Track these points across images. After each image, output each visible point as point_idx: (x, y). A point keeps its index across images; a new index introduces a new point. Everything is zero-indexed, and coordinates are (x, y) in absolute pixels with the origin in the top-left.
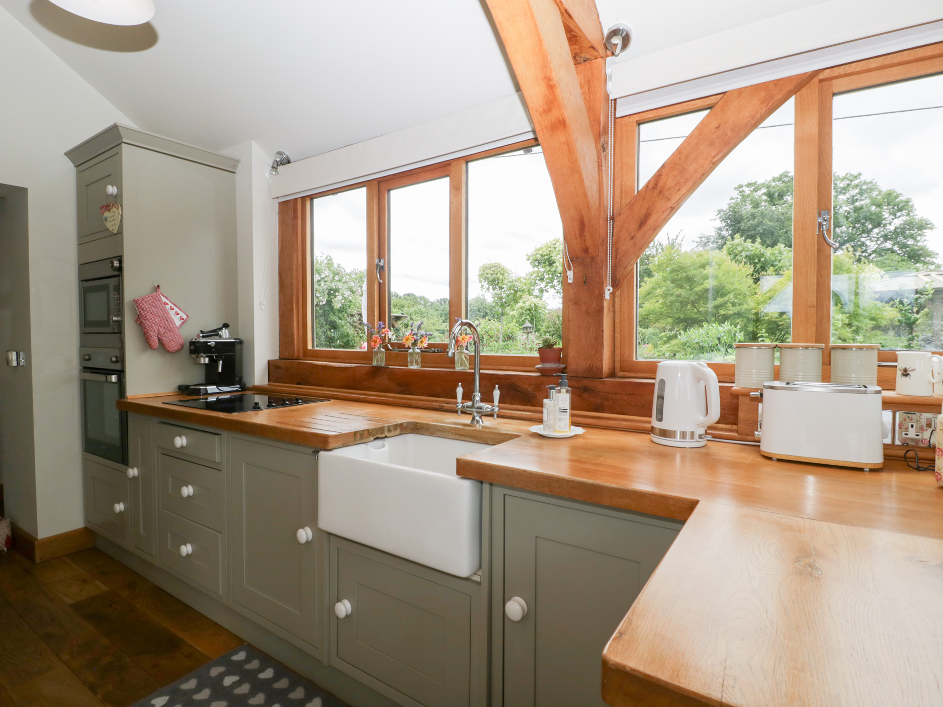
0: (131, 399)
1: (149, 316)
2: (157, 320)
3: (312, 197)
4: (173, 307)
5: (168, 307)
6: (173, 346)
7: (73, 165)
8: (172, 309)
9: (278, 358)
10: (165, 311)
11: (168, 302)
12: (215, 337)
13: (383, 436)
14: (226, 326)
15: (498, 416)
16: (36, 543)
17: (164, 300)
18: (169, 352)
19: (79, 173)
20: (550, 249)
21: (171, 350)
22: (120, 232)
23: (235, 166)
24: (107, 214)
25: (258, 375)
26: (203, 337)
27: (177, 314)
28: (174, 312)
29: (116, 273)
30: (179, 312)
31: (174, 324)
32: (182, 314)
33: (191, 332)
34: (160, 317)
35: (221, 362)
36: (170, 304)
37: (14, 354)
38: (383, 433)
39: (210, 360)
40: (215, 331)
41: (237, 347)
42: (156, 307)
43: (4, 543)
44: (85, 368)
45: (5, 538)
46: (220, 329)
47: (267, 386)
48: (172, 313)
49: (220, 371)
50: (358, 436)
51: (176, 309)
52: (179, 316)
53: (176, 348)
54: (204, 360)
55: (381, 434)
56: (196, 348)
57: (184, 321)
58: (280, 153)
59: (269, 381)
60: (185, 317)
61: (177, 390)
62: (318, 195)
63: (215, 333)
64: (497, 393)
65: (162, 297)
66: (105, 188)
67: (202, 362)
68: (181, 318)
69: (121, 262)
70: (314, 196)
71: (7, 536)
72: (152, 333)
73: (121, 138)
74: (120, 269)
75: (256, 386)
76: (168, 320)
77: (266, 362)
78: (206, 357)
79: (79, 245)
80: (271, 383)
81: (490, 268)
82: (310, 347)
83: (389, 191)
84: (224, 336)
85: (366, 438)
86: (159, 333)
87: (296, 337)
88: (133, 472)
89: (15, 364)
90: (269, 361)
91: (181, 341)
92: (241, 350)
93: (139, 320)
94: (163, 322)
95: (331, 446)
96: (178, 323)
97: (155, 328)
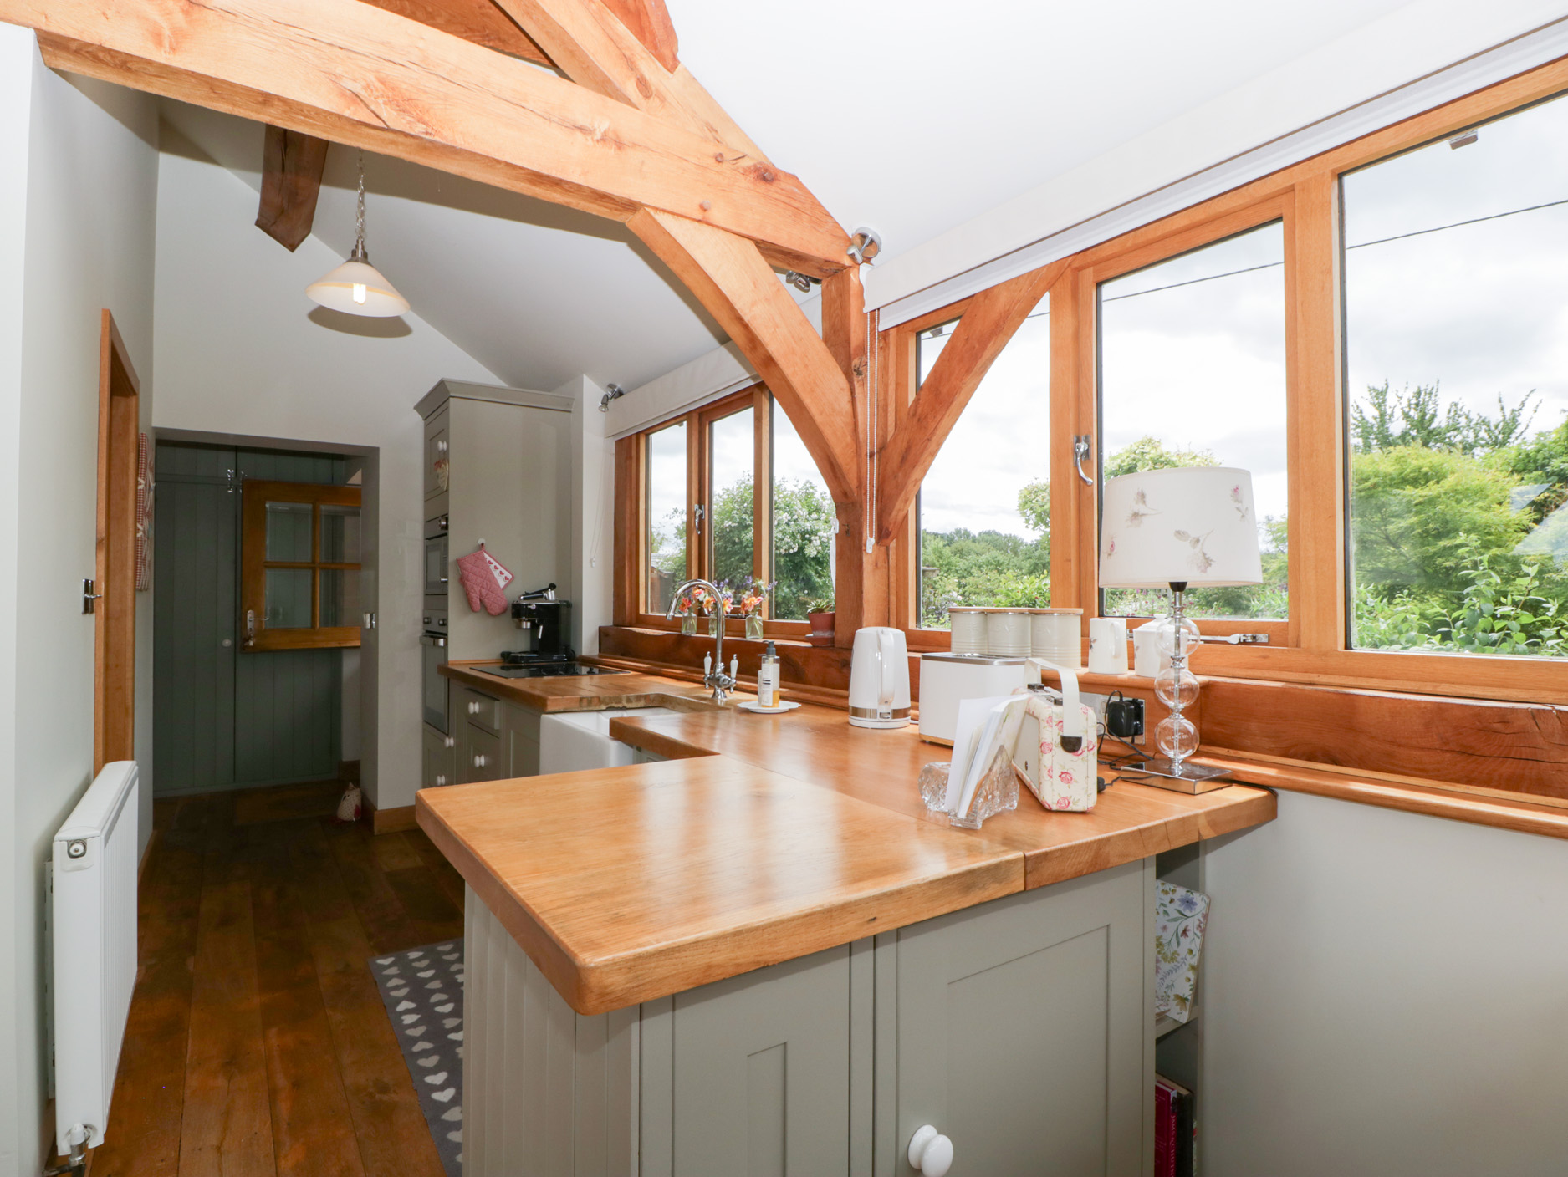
0: (453, 664)
1: (471, 576)
2: (479, 580)
3: (647, 433)
4: (498, 566)
5: (492, 566)
6: (496, 609)
7: (421, 418)
8: (496, 568)
9: (611, 624)
10: (488, 571)
11: (492, 561)
12: (540, 599)
13: (620, 705)
14: (552, 587)
15: (735, 689)
16: (375, 813)
17: (489, 558)
18: (491, 615)
19: (426, 426)
20: (1133, 456)
21: (493, 613)
22: (447, 490)
23: (569, 405)
24: (439, 471)
25: (588, 644)
26: (525, 599)
27: (501, 573)
28: (498, 571)
29: (444, 532)
30: (504, 571)
31: (497, 584)
32: (507, 574)
33: (515, 593)
34: (482, 577)
35: (541, 627)
36: (495, 563)
37: (368, 615)
38: (620, 702)
39: (531, 625)
40: (540, 592)
41: (563, 611)
42: (478, 567)
43: (353, 812)
44: (427, 632)
45: (354, 808)
46: (546, 590)
47: (597, 658)
48: (496, 573)
49: (540, 637)
50: (585, 703)
51: (501, 569)
52: (504, 576)
53: (498, 611)
54: (526, 625)
55: (616, 703)
56: (518, 611)
57: (509, 582)
58: (611, 386)
59: (600, 651)
60: (510, 577)
61: (499, 657)
62: (657, 428)
63: (539, 594)
64: (734, 664)
65: (486, 556)
66: (437, 444)
67: (524, 627)
68: (506, 578)
69: (447, 520)
70: (650, 431)
71: (357, 806)
72: (473, 595)
73: (448, 392)
74: (446, 527)
75: (583, 657)
76: (492, 580)
77: (597, 628)
78: (528, 621)
79: (425, 501)
80: (602, 654)
81: (1036, 492)
82: (642, 611)
83: (711, 423)
84: (550, 598)
85: (596, 706)
86: (481, 595)
87: (627, 599)
88: (450, 742)
89: (368, 626)
90: (600, 628)
91: (503, 603)
92: (569, 614)
93: (462, 581)
94: (485, 583)
95: (550, 708)
96: (502, 583)
97: (477, 589)
